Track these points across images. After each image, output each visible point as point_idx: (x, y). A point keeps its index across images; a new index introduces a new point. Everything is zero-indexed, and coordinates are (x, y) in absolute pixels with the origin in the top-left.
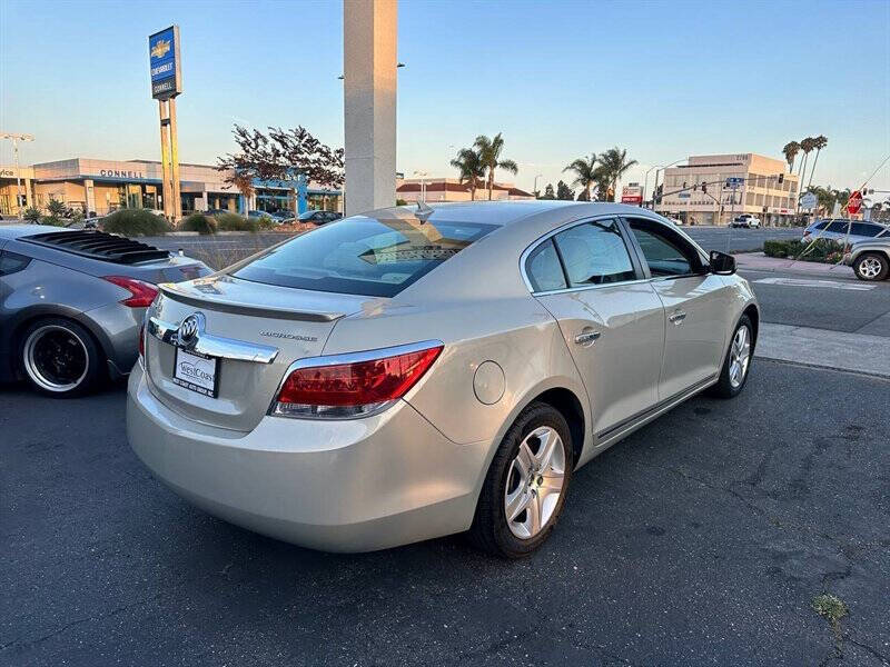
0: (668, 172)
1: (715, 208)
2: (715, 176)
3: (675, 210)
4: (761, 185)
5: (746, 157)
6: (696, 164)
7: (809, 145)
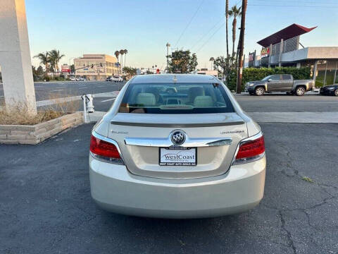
0: (75, 60)
1: (96, 74)
2: (94, 62)
3: (82, 74)
4: (110, 66)
5: (104, 55)
6: (86, 57)
7: (123, 52)
